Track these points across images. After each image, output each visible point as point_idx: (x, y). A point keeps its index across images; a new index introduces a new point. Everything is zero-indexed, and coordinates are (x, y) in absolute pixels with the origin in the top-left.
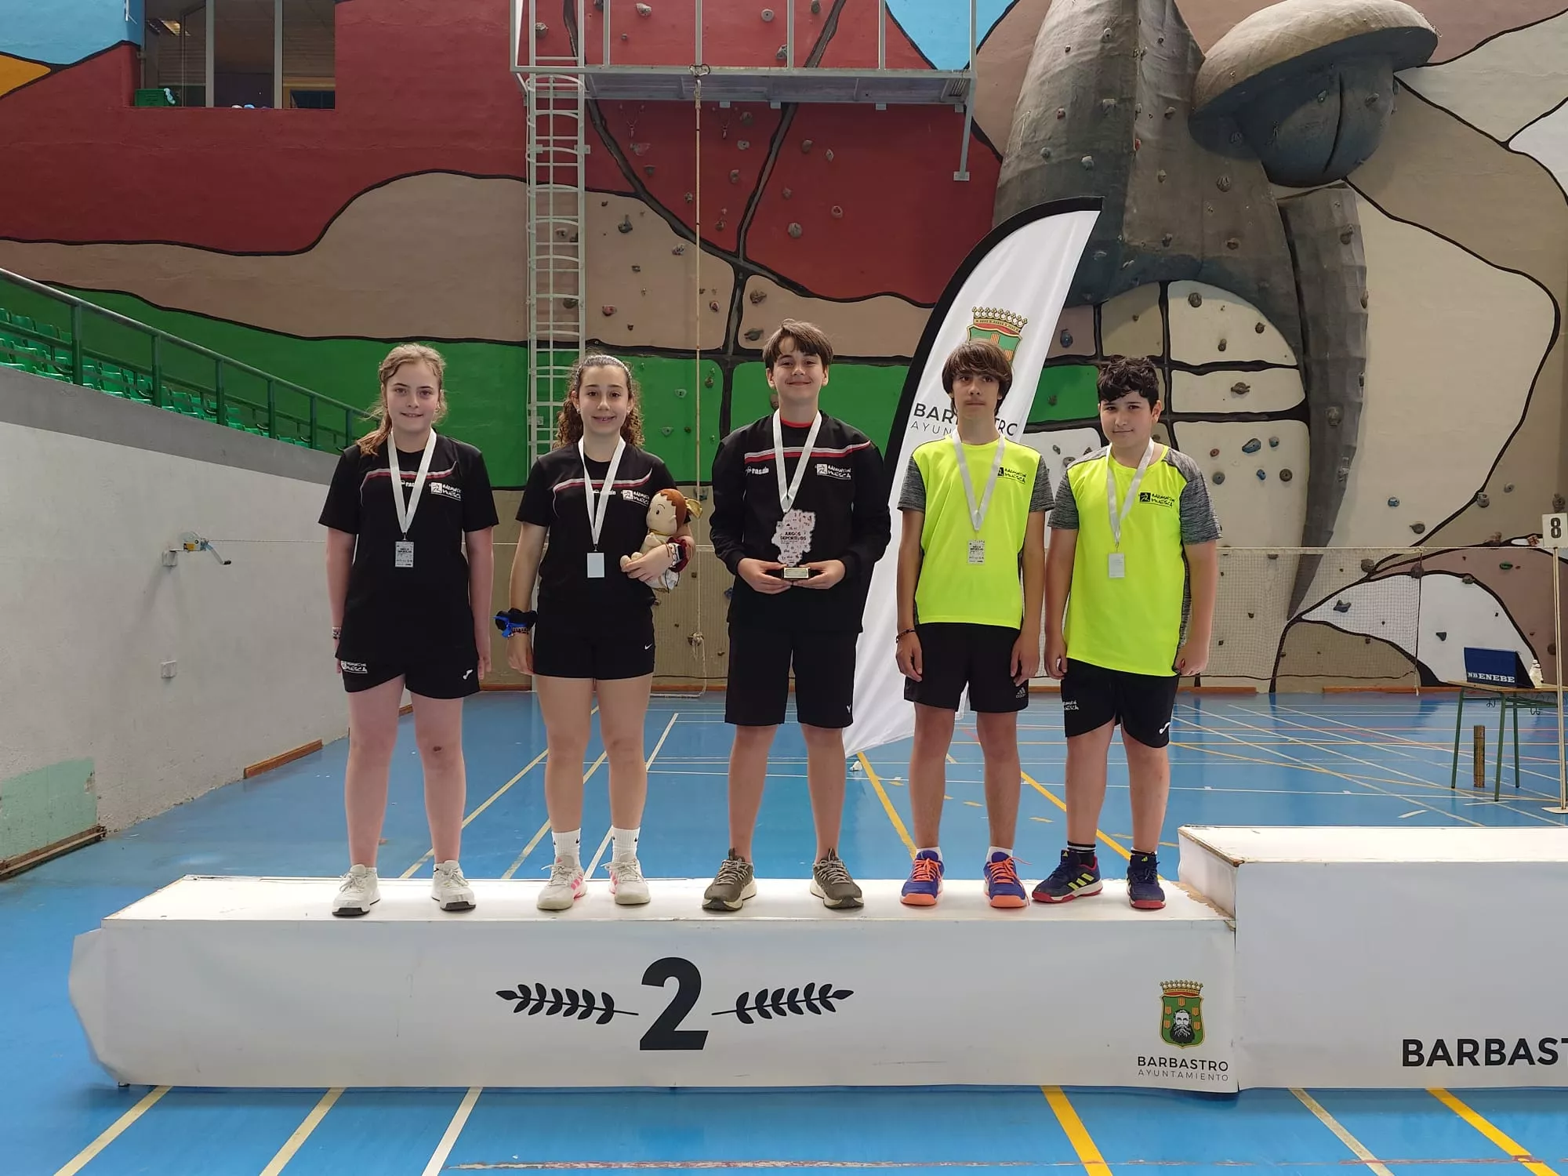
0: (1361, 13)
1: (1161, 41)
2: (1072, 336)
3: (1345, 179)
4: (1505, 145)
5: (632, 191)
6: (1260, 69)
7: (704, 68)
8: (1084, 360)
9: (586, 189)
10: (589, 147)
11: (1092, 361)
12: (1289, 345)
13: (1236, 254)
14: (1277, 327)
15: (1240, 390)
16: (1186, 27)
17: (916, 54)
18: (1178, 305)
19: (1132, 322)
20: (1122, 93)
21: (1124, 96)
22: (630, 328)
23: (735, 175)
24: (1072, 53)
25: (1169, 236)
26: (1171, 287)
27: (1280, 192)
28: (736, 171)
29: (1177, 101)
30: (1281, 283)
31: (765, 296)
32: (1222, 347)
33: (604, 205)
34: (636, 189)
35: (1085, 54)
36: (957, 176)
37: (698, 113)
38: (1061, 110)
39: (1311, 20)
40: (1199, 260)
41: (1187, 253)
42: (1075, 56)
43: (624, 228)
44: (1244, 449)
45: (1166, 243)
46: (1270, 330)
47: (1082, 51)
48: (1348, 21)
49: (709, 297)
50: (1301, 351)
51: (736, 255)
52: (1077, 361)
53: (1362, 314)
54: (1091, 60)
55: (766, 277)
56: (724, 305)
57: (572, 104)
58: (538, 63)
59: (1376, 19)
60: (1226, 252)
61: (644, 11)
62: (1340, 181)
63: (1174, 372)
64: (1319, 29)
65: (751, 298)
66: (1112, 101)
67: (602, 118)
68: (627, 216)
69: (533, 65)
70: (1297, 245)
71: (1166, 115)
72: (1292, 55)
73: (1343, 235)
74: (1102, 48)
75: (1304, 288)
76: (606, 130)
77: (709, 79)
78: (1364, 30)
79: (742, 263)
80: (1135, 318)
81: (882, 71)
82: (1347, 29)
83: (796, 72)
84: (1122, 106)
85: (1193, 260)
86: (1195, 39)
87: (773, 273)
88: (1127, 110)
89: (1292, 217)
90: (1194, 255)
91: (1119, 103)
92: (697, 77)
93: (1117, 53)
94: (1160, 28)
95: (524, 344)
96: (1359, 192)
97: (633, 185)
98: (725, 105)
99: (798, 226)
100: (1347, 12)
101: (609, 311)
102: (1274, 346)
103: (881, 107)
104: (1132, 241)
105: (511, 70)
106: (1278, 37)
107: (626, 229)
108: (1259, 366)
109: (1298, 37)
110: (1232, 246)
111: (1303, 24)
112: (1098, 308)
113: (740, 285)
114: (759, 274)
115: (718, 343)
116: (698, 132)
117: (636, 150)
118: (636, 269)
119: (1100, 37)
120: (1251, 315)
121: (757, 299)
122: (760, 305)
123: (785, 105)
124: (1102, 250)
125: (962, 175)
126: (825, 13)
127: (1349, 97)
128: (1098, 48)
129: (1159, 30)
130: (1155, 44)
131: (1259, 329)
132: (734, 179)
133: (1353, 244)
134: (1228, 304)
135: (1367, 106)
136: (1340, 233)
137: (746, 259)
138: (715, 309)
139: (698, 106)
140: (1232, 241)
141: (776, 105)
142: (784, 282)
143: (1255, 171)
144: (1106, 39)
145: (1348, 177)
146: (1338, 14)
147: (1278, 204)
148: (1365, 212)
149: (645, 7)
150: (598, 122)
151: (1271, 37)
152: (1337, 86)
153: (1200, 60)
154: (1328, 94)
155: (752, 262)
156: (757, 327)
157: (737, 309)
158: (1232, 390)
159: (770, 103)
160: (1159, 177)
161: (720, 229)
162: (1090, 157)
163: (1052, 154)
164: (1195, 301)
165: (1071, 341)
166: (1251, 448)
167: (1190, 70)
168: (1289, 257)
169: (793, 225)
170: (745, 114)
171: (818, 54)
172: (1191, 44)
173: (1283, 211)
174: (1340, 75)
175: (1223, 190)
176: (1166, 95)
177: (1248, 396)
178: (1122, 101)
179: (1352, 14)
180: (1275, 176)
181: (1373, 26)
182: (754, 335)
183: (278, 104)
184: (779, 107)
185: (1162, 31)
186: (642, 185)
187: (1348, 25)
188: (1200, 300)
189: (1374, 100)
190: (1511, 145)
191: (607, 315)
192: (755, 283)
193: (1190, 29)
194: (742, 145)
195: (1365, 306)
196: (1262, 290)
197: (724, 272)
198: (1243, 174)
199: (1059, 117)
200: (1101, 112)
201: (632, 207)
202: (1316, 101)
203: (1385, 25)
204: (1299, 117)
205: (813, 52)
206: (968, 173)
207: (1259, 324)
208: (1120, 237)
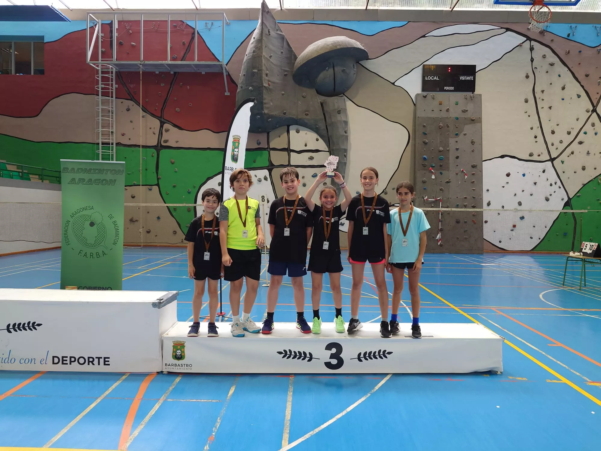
0: (335, 43)
1: (282, 52)
2: (260, 141)
3: (344, 94)
4: (393, 84)
5: (130, 98)
6: (306, 61)
7: (143, 61)
8: (264, 149)
9: (116, 98)
10: (117, 85)
11: (267, 149)
12: (326, 145)
13: (308, 117)
14: (323, 139)
15: (311, 158)
16: (291, 48)
17: (213, 57)
18: (292, 132)
19: (279, 138)
20: (259, 68)
21: (259, 69)
22: (130, 139)
23: (160, 94)
24: (247, 56)
25: (285, 111)
26: (291, 127)
27: (321, 98)
28: (160, 92)
29: (289, 71)
30: (322, 126)
31: (169, 130)
32: (306, 145)
33: (122, 103)
34: (131, 98)
35: (250, 56)
36: (226, 94)
37: (141, 75)
38: (244, 73)
39: (321, 45)
40: (296, 119)
41: (292, 117)
42: (248, 57)
43: (127, 110)
44: (312, 176)
45: (285, 114)
46: (321, 140)
47: (249, 55)
48: (330, 46)
49: (152, 130)
50: (329, 146)
51: (161, 117)
52: (262, 149)
53: (344, 135)
54: (250, 58)
55: (169, 124)
56: (157, 132)
57: (108, 73)
58: (102, 60)
59: (340, 45)
60: (305, 117)
61: (133, 45)
62: (342, 95)
63: (291, 153)
64: (322, 48)
65: (165, 130)
66: (256, 71)
67: (121, 76)
68: (128, 106)
69: (100, 61)
70: (326, 114)
71: (285, 75)
72: (314, 57)
73: (338, 111)
74: (253, 54)
75: (328, 127)
76: (123, 80)
77: (144, 65)
78: (335, 48)
79: (163, 120)
80: (280, 137)
81: (196, 62)
82: (330, 48)
83: (170, 62)
84: (259, 72)
85: (295, 119)
86: (294, 52)
87: (172, 123)
88: (260, 73)
89: (324, 105)
90: (294, 117)
91: (258, 71)
92: (141, 64)
93: (256, 56)
94: (282, 48)
95: (98, 144)
96: (348, 98)
97: (130, 97)
98: (157, 73)
99: (178, 109)
100: (331, 43)
101: (123, 134)
102: (322, 145)
103: (203, 73)
104: (270, 113)
105: (87, 62)
106: (311, 51)
107: (128, 110)
108: (317, 151)
109: (316, 51)
110: (307, 115)
111: (318, 47)
112: (268, 133)
113: (162, 126)
114: (166, 123)
115: (155, 144)
116: (141, 81)
117: (131, 86)
118: (131, 122)
119: (252, 51)
120: (315, 136)
121: (167, 131)
122: (168, 133)
123: (175, 73)
124: (259, 116)
125: (227, 94)
126: (187, 45)
127: (336, 69)
128: (252, 54)
129: (281, 49)
130: (280, 53)
131: (317, 140)
132: (160, 95)
133: (341, 114)
134: (308, 133)
135: (342, 72)
136: (337, 111)
137: (164, 119)
138: (154, 134)
139: (141, 73)
140: (306, 113)
141: (172, 73)
142: (175, 126)
143: (313, 91)
144: (254, 52)
145: (345, 93)
146: (328, 44)
147: (320, 102)
148: (349, 104)
149: (134, 44)
150: (120, 78)
151: (309, 51)
152: (332, 65)
153: (296, 58)
154: (329, 68)
155: (165, 120)
156: (167, 139)
157: (161, 133)
158: (309, 158)
159: (170, 72)
160: (282, 94)
161: (156, 110)
162: (251, 88)
163: (243, 87)
164: (298, 132)
165: (260, 143)
166: (315, 176)
167: (293, 61)
168: (324, 118)
169: (177, 109)
170: (163, 75)
171: (185, 57)
172: (293, 53)
173: (322, 104)
174: (333, 62)
175: (304, 98)
176: (284, 69)
177: (314, 160)
178: (259, 70)
179: (332, 43)
180: (319, 92)
181: (338, 47)
182: (166, 141)
183: (32, 73)
184: (173, 73)
185: (282, 49)
186: (133, 97)
187: (330, 47)
188: (299, 131)
189: (344, 70)
190: (395, 84)
191: (123, 135)
192: (166, 126)
193: (293, 49)
194: (162, 85)
195: (346, 132)
196: (317, 128)
197: (157, 123)
198: (310, 93)
199: (244, 76)
200: (253, 74)
201: (130, 103)
202: (326, 70)
203: (342, 47)
204: (322, 75)
205: (184, 57)
206: (229, 93)
207: (317, 138)
208: (263, 112)
